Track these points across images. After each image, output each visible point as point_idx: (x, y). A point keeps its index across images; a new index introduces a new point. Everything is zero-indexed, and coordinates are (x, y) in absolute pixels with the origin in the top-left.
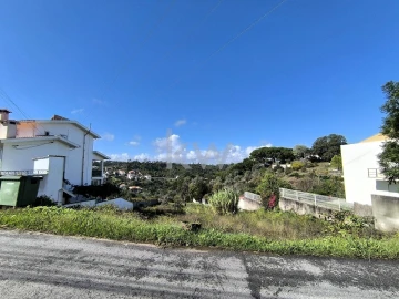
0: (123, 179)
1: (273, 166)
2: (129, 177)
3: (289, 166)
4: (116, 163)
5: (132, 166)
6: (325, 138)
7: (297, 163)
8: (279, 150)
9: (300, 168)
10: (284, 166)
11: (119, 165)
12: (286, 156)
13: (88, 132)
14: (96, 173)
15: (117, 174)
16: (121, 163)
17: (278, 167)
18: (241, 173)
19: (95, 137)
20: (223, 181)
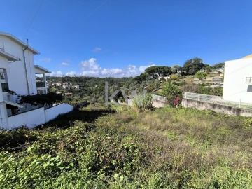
0: (60, 88)
1: (160, 78)
2: (64, 87)
3: (169, 78)
4: (53, 78)
5: (65, 79)
6: (191, 60)
7: (173, 76)
8: (162, 68)
9: (176, 79)
10: (166, 78)
11: (56, 79)
12: (167, 72)
13: (27, 48)
14: (40, 84)
15: (55, 85)
16: (57, 78)
17: (163, 79)
18: (139, 83)
19: (35, 53)
20: (128, 87)
